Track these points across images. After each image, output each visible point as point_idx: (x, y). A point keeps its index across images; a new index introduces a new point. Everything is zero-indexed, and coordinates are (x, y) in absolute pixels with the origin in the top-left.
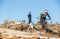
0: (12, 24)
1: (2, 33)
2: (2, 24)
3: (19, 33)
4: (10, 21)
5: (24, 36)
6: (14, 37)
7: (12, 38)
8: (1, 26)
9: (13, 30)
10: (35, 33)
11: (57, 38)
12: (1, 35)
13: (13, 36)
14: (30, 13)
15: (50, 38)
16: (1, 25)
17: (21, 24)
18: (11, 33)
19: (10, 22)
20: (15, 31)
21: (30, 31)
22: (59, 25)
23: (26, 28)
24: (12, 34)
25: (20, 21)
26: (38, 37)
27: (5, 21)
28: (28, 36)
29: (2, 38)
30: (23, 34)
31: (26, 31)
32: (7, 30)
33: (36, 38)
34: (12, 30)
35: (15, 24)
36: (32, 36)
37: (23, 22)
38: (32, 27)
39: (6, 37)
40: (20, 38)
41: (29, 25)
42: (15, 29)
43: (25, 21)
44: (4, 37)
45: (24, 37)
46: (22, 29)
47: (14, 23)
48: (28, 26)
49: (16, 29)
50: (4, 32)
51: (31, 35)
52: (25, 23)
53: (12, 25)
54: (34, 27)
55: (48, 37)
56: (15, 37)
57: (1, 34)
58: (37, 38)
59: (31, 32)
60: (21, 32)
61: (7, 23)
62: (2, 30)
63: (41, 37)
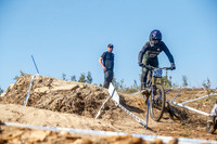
0: (43, 90)
1: (7, 124)
2: (6, 90)
3: (69, 123)
4: (38, 78)
5: (87, 131)
6: (50, 138)
7: (45, 140)
8: (2, 95)
9: (48, 112)
10: (128, 123)
11: (205, 141)
12: (3, 128)
13: (48, 132)
14: (112, 47)
15: (181, 139)
16: (2, 91)
17: (74, 89)
18: (40, 121)
19: (36, 82)
20: (54, 116)
21: (108, 116)
22: (212, 91)
23: (95, 105)
24: (45, 126)
25: (73, 78)
26: (136, 136)
27: (17, 78)
28: (103, 134)
29: (6, 141)
30: (82, 126)
31: (93, 116)
32: (24, 109)
33: (130, 139)
34: (42, 112)
35: (56, 89)
36: (115, 134)
37: (82, 80)
38: (116, 99)
39: (23, 137)
40: (73, 139)
41: (105, 91)
42: (53, 105)
43: (89, 77)
44: (14, 135)
45: (86, 138)
46: (81, 106)
47: (49, 85)
48: (102, 97)
49: (59, 108)
50: (14, 119)
51: (113, 130)
52: (91, 86)
53: (45, 93)
54: (123, 102)
55: (172, 135)
56: (55, 137)
57: (3, 124)
58: (135, 141)
59: (112, 116)
60: (75, 119)
61: (26, 85)
62: (6, 112)
63: (149, 138)
